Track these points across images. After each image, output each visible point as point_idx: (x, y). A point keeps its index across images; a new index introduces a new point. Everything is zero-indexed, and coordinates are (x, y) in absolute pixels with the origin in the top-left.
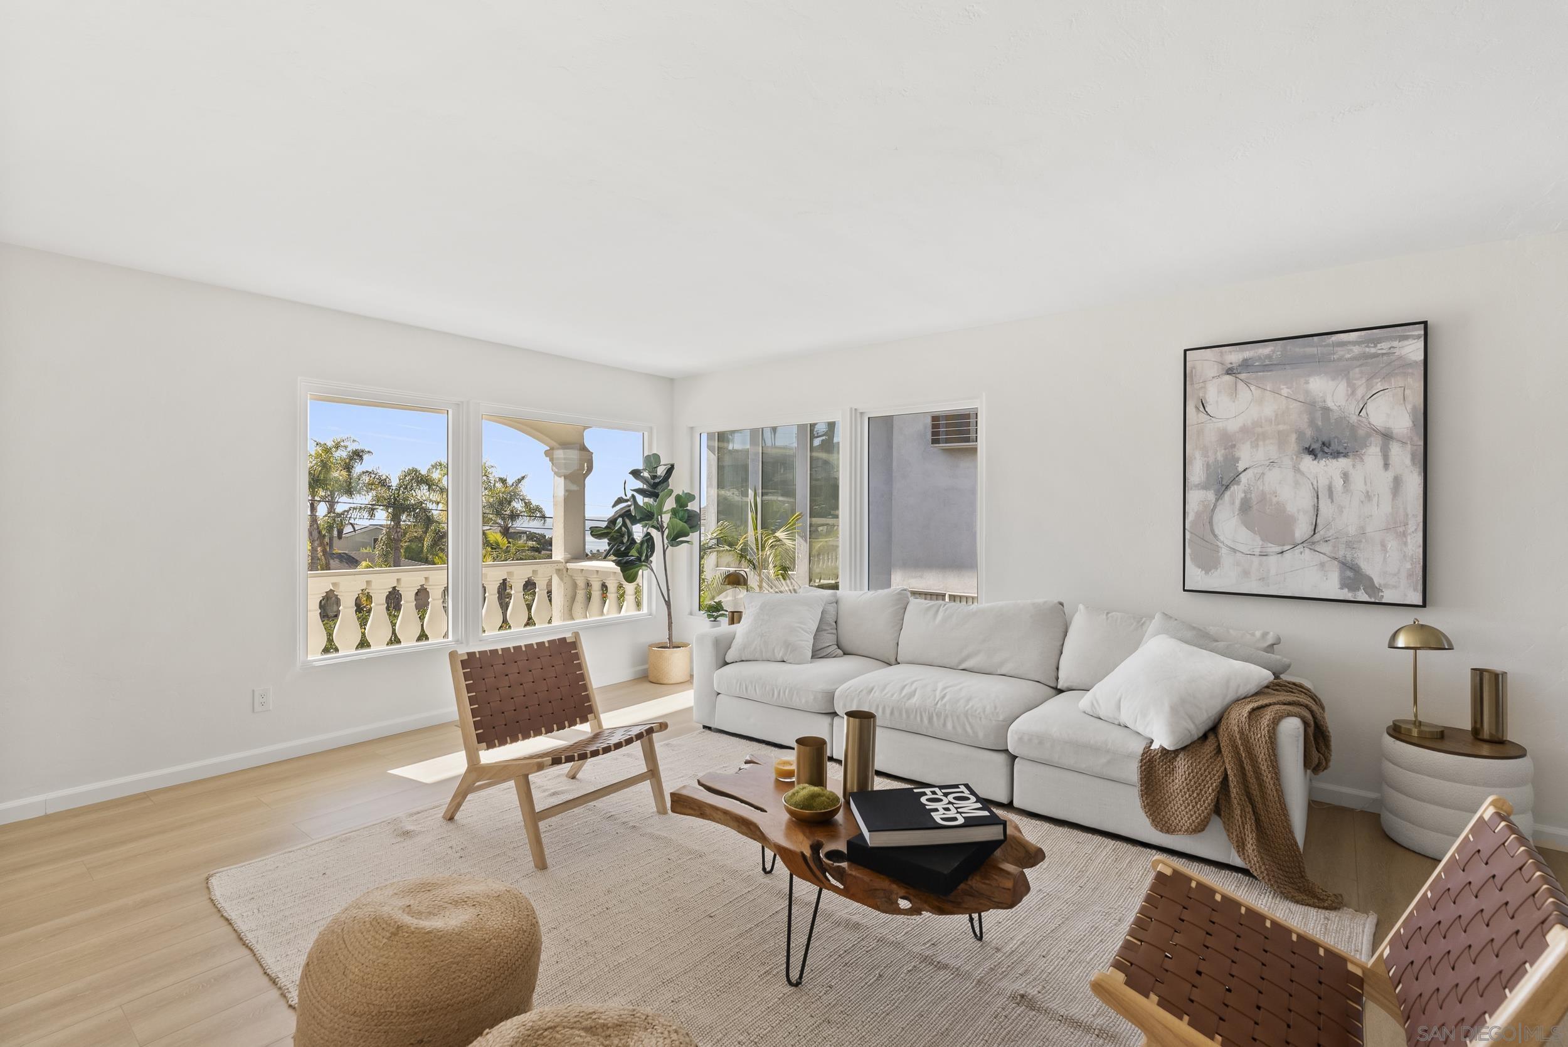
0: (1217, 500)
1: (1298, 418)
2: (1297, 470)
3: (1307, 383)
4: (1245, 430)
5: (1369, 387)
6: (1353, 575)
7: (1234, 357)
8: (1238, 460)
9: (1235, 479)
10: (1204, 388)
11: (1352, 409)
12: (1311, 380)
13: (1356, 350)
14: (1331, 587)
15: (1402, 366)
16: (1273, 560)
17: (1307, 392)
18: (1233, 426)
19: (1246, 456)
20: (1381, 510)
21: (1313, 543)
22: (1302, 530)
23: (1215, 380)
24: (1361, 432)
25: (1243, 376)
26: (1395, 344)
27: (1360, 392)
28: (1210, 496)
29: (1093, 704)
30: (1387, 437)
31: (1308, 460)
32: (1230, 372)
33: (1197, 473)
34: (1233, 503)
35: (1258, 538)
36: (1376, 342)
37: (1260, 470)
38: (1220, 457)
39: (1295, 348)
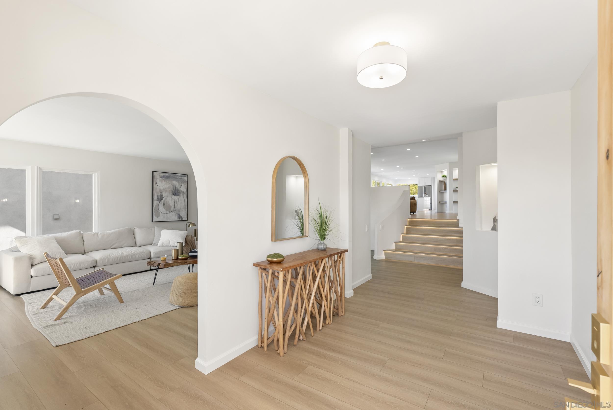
0: (159, 203)
1: (172, 188)
2: (172, 198)
3: (173, 182)
4: (164, 189)
5: (181, 184)
6: (180, 217)
7: (162, 175)
8: (162, 195)
9: (162, 199)
10: (157, 180)
11: (179, 188)
12: (174, 181)
13: (180, 177)
14: (176, 219)
15: (186, 181)
16: (168, 214)
17: (173, 183)
18: (162, 188)
19: (164, 195)
20: (183, 205)
21: (174, 211)
22: (172, 209)
23: (159, 179)
24: (180, 192)
25: (163, 179)
26: (184, 177)
27: (180, 185)
28: (158, 202)
29: (163, 244)
30: (183, 193)
31: (173, 196)
32: (161, 177)
33: (155, 197)
34: (162, 204)
35: (166, 210)
36: (182, 176)
37: (166, 197)
38: (160, 194)
39: (172, 175)
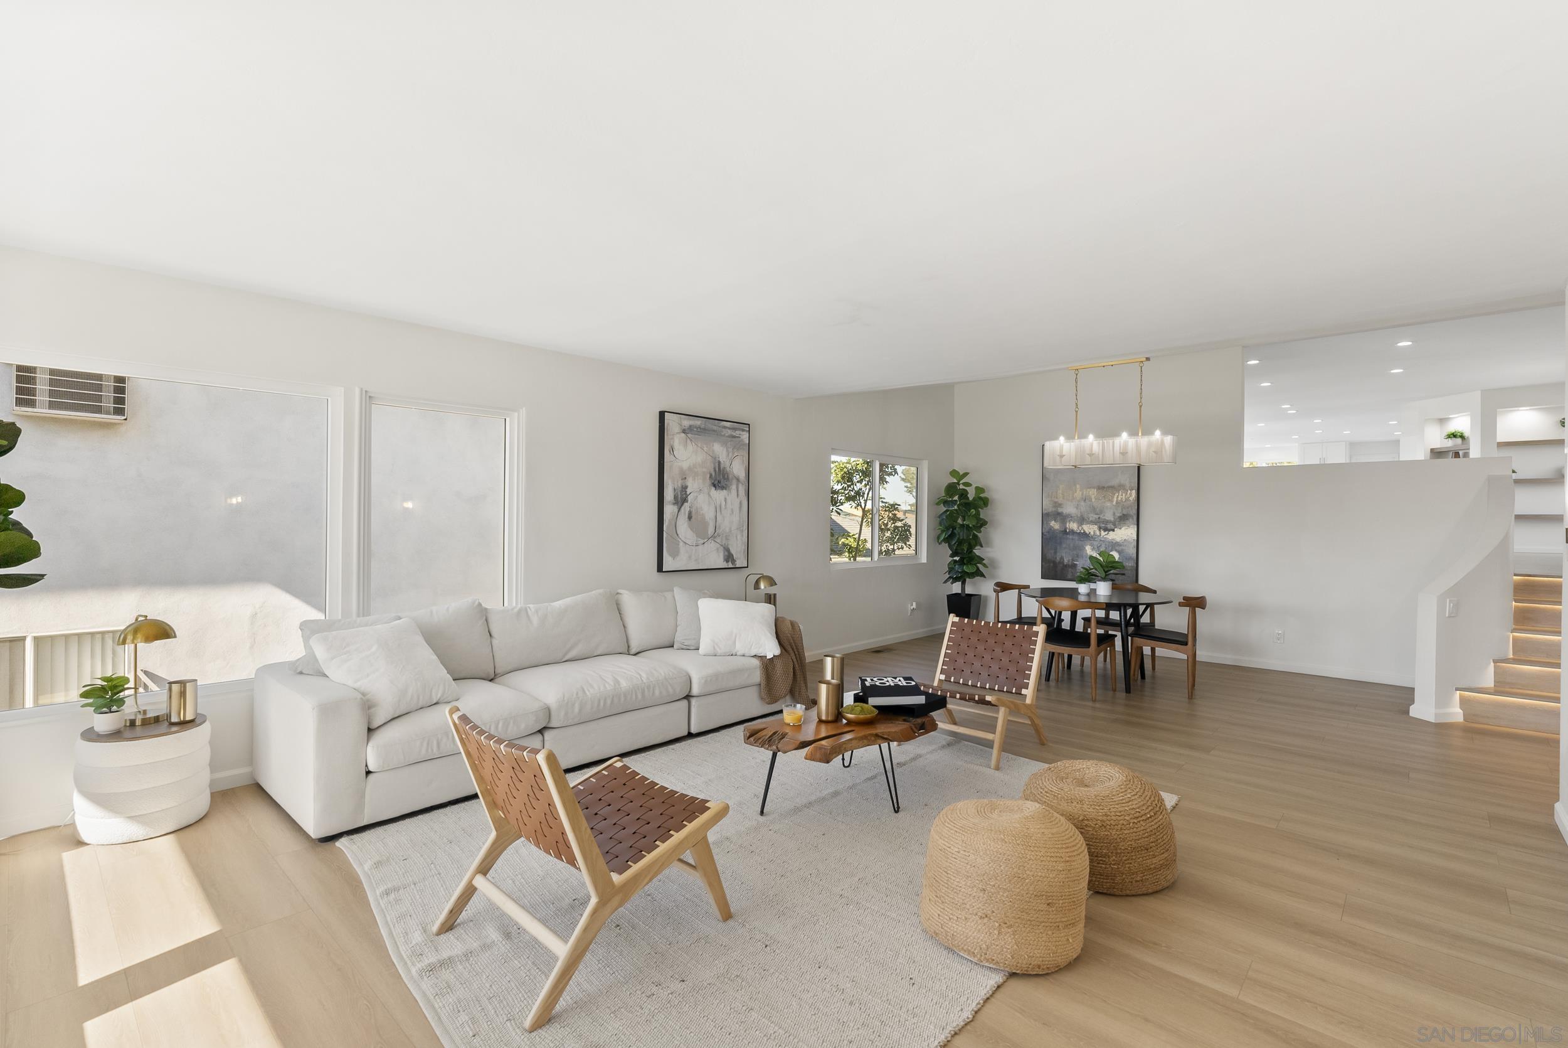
0: (679, 511)
1: (710, 467)
2: (709, 495)
3: (713, 445)
4: (690, 469)
5: (733, 454)
6: (729, 557)
7: (687, 422)
8: (686, 487)
9: (685, 500)
10: (673, 439)
11: (728, 464)
12: (715, 444)
13: (730, 432)
14: (721, 564)
15: (744, 445)
16: (701, 547)
17: (713, 451)
18: (685, 465)
19: (693, 485)
20: (736, 519)
21: (715, 537)
22: (711, 531)
23: (678, 435)
24: (730, 476)
25: (689, 435)
26: (741, 433)
27: (730, 454)
28: (675, 508)
30: (738, 480)
31: (713, 489)
32: (684, 431)
33: (669, 495)
34: (685, 514)
35: (695, 536)
36: (735, 429)
37: (695, 495)
38: (680, 486)
39: (710, 425)
